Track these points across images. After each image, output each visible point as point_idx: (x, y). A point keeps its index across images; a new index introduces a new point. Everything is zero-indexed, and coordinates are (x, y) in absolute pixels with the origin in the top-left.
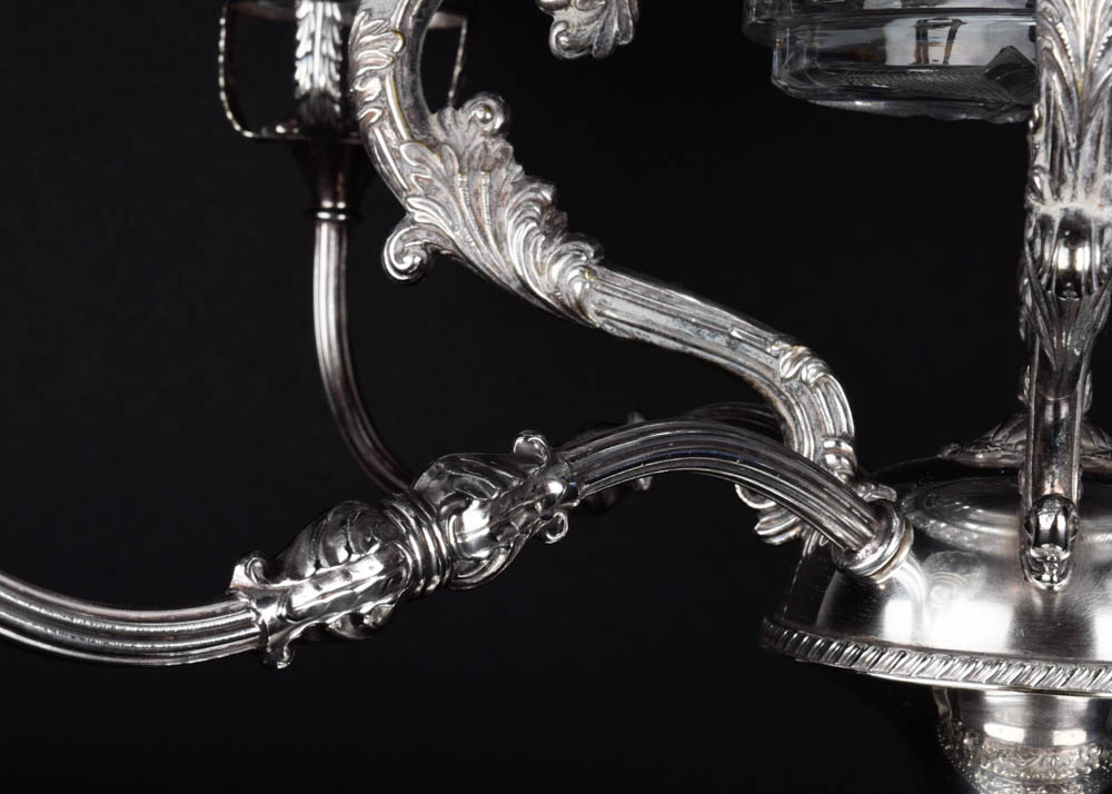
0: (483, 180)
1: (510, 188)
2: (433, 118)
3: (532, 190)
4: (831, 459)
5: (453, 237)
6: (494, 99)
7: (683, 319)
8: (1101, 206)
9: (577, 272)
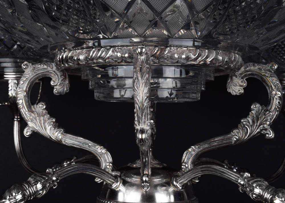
0: (42, 118)
1: (47, 119)
2: (32, 107)
3: (51, 119)
4: (108, 167)
5: (36, 129)
6: (44, 103)
7: (80, 142)
8: (147, 127)
9: (60, 134)
